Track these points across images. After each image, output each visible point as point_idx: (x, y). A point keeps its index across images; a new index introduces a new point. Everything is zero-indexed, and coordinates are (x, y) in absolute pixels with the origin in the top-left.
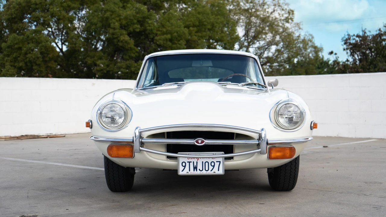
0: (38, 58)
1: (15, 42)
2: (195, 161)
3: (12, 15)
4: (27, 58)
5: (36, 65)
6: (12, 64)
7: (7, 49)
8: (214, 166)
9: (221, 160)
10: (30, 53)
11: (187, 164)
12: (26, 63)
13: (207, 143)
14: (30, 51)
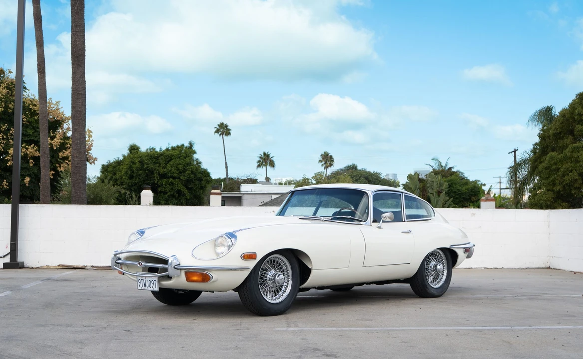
0: (576, 180)
1: (552, 162)
3: (557, 129)
4: (565, 180)
5: (575, 189)
6: (550, 188)
7: (544, 171)
8: (153, 284)
9: (156, 278)
10: (568, 174)
11: (141, 281)
12: (564, 187)
14: (568, 172)
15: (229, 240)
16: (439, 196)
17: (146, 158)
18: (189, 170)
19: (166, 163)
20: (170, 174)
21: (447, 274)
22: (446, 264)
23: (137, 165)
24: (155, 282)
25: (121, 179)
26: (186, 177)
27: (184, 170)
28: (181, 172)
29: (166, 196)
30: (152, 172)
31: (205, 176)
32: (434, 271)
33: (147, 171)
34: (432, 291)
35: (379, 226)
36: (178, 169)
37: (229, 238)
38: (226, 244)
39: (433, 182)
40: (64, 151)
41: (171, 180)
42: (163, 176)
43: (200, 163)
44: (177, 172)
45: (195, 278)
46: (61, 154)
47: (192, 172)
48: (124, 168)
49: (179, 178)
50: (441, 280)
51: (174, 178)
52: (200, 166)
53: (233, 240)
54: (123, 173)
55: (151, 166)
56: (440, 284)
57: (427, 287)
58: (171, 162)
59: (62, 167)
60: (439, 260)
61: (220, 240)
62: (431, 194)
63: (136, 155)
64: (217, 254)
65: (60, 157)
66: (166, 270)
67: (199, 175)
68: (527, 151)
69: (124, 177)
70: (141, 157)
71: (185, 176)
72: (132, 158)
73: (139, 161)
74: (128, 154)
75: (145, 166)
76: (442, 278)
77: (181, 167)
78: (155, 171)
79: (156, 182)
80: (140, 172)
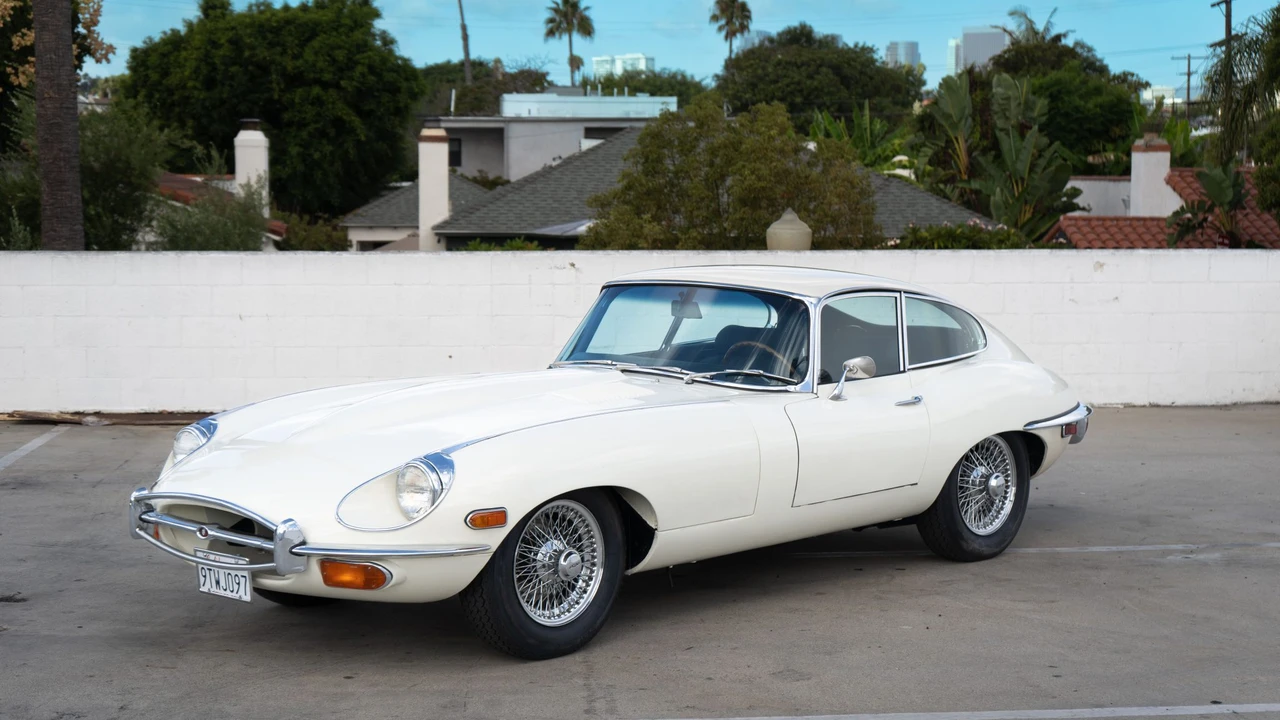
2: (216, 569)
8: (238, 584)
9: (245, 573)
11: (207, 572)
13: (214, 536)
15: (434, 476)
16: (1022, 136)
17: (249, 31)
18: (363, 64)
19: (303, 44)
20: (312, 76)
21: (1016, 495)
22: (1015, 473)
23: (225, 51)
24: (242, 580)
25: (184, 87)
26: (354, 83)
27: (351, 64)
28: (341, 70)
29: (304, 134)
30: (264, 68)
31: (407, 79)
32: (981, 491)
33: (250, 68)
34: (975, 546)
35: (836, 392)
36: (334, 61)
37: (433, 469)
38: (424, 485)
39: (1008, 99)
40: (24, 31)
41: (316, 90)
42: (295, 80)
43: (392, 42)
44: (331, 69)
45: (347, 577)
46: (16, 40)
47: (371, 69)
48: (190, 58)
49: (338, 86)
50: (999, 512)
51: (325, 85)
52: (391, 52)
53: (445, 477)
54: (187, 73)
55: (263, 53)
56: (997, 524)
57: (962, 538)
58: (315, 43)
59: (20, 75)
60: (995, 460)
61: (409, 477)
62: (1002, 130)
63: (221, 24)
64: (406, 513)
65: (15, 48)
66: (268, 555)
67: (389, 77)
68: (1259, 17)
69: (190, 84)
70: (233, 28)
71: (351, 79)
72: (211, 32)
73: (230, 41)
74: (200, 21)
75: (247, 54)
76: (1002, 508)
77: (340, 55)
78: (273, 67)
79: (276, 97)
80: (234, 69)
